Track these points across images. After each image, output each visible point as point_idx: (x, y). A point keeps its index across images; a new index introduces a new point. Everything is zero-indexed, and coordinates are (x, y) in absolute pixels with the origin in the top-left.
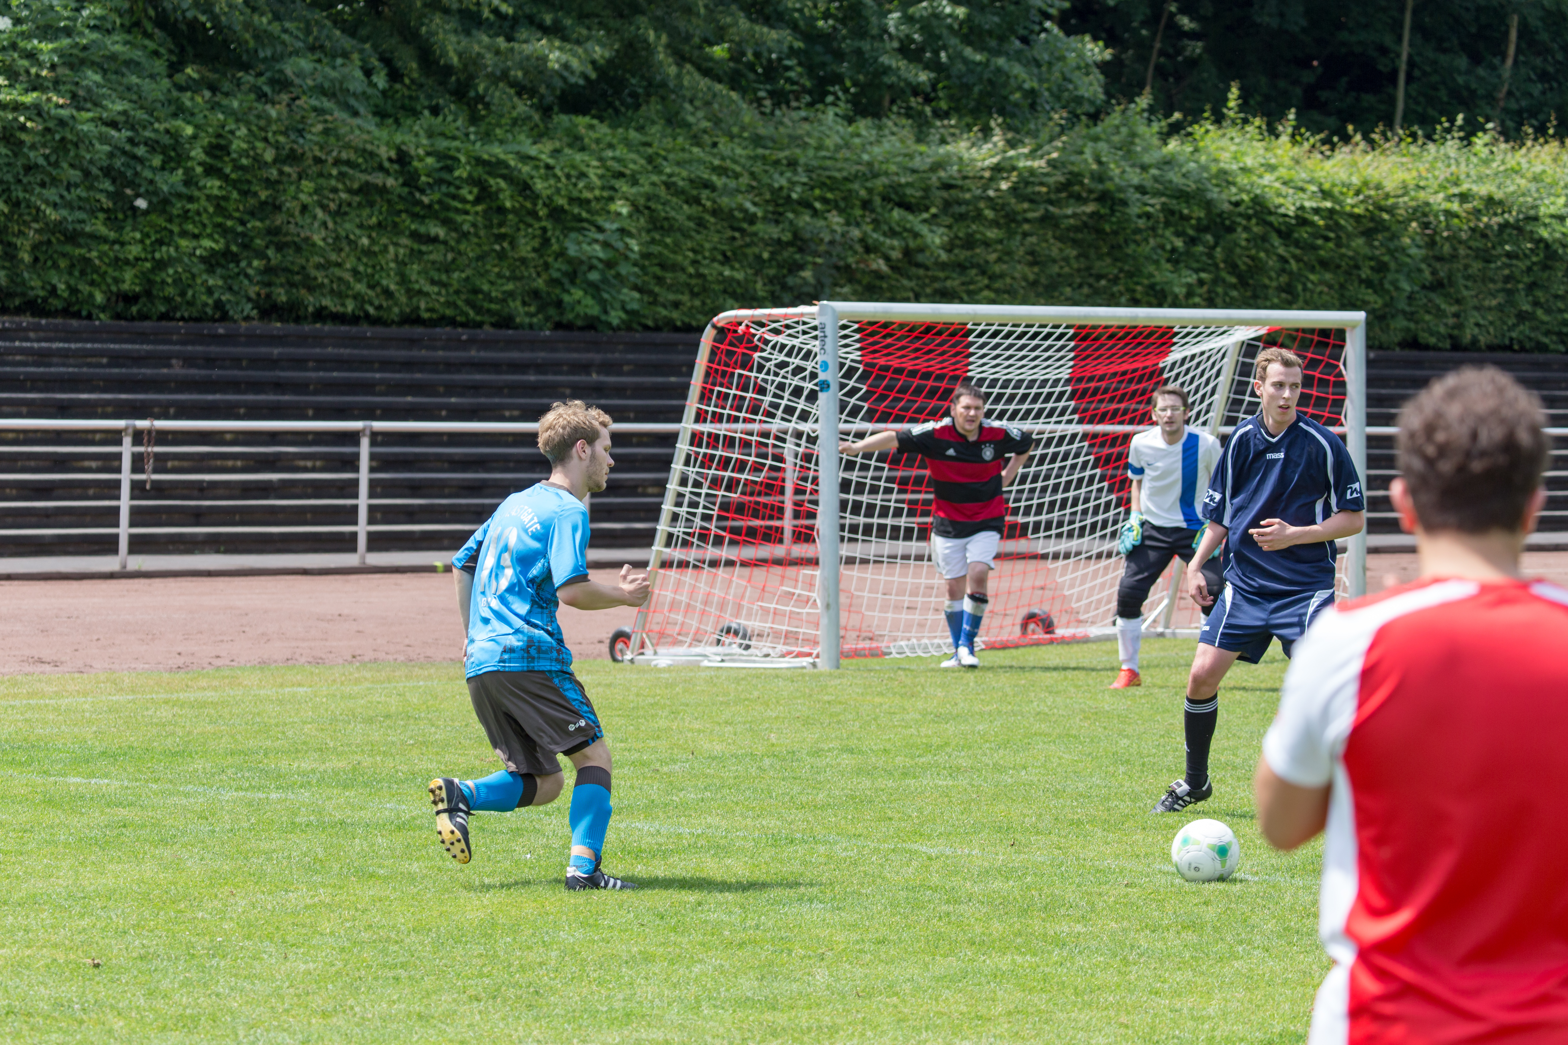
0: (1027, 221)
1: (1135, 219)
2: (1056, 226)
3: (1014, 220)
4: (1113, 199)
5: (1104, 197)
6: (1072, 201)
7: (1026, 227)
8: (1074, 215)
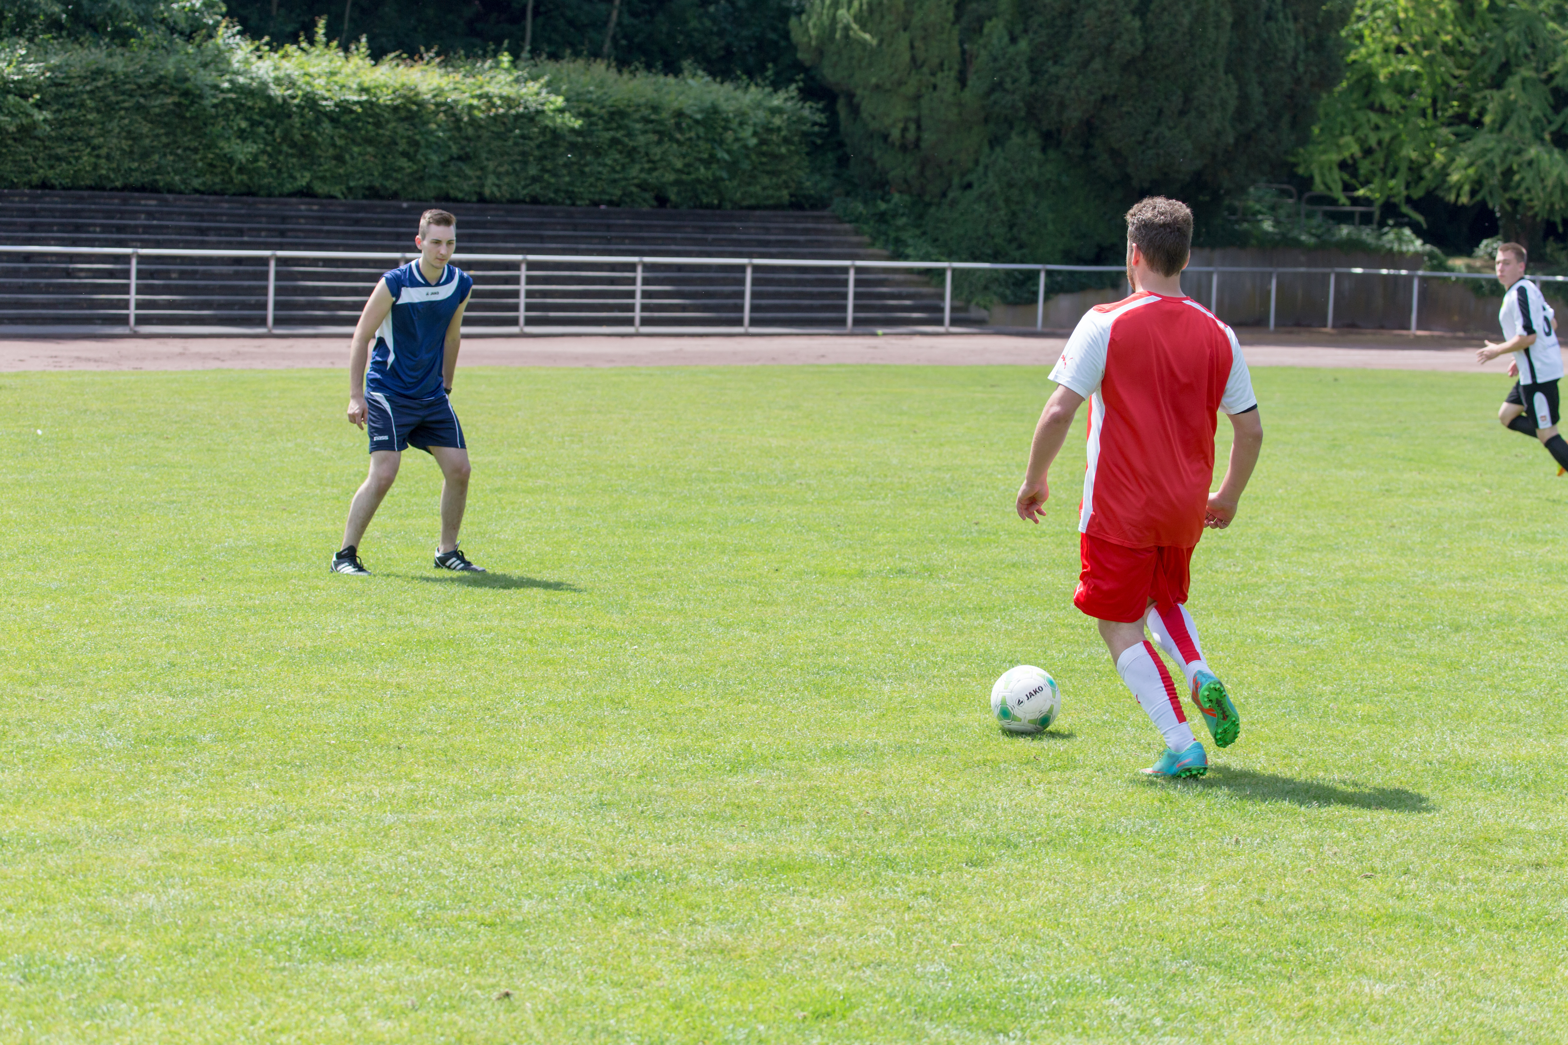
0: (121, 109)
1: (209, 109)
2: (148, 113)
3: (113, 109)
4: (193, 95)
5: (186, 93)
6: (161, 96)
7: (122, 113)
8: (162, 106)
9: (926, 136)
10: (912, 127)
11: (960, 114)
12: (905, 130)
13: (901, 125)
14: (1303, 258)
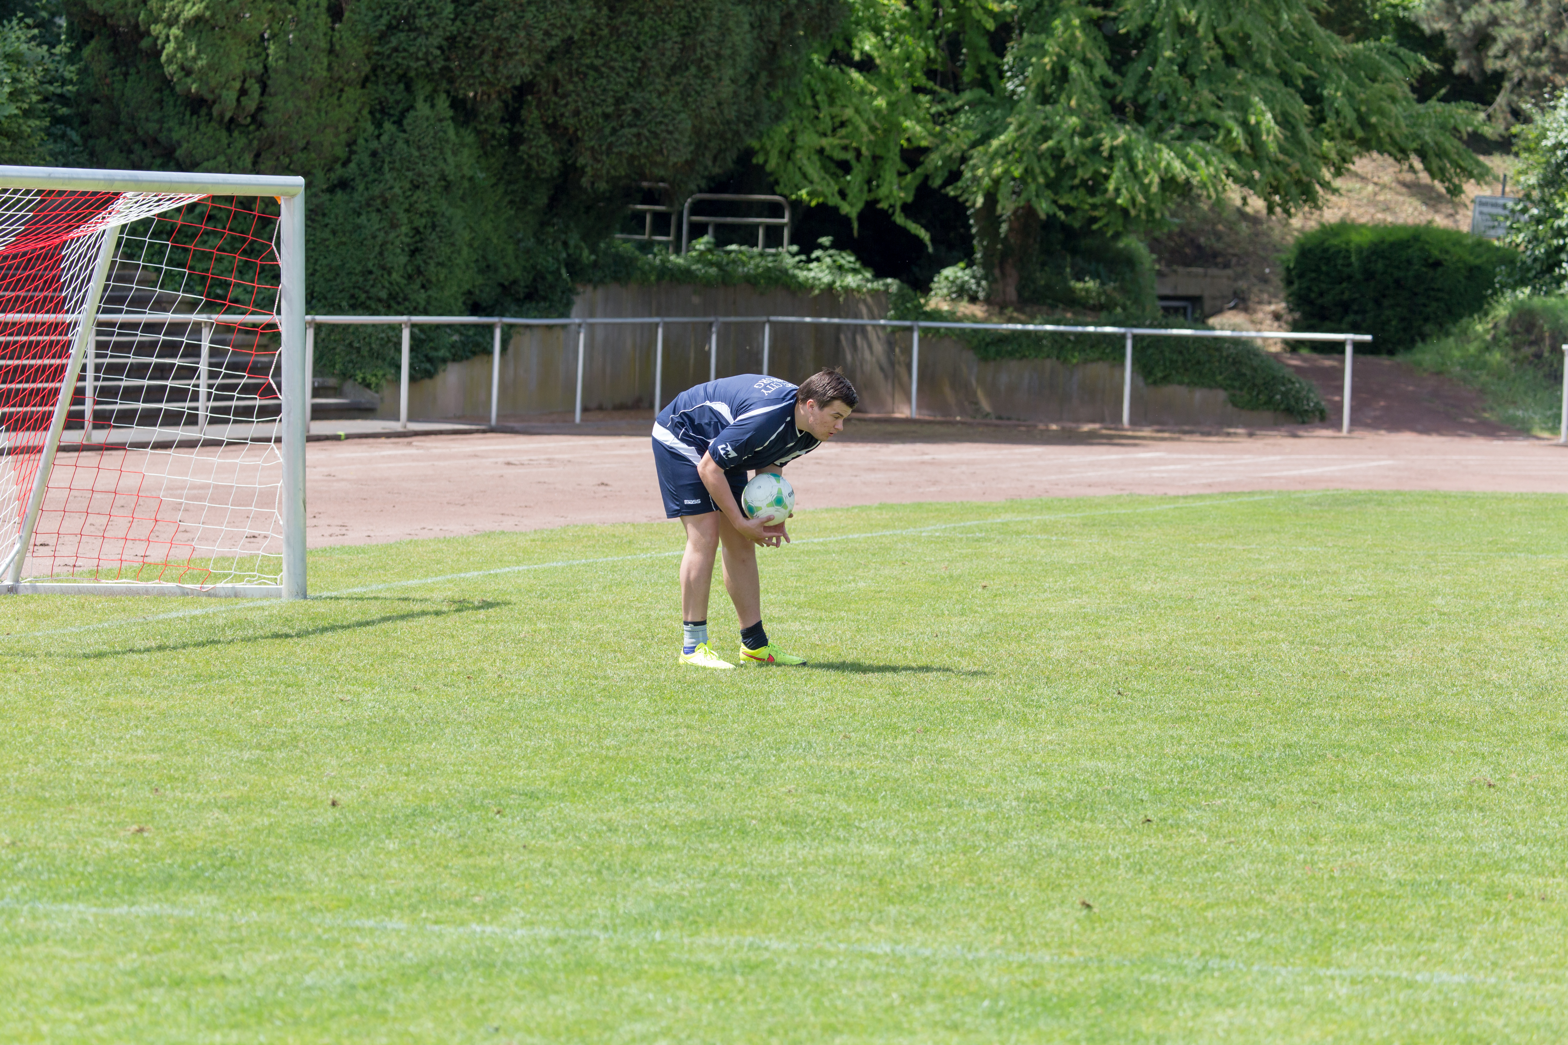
9: (275, 102)
10: (255, 88)
11: (330, 68)
12: (243, 92)
13: (237, 85)
14: (696, 300)
